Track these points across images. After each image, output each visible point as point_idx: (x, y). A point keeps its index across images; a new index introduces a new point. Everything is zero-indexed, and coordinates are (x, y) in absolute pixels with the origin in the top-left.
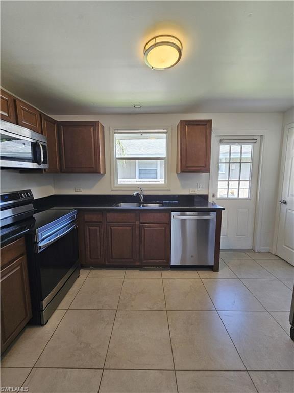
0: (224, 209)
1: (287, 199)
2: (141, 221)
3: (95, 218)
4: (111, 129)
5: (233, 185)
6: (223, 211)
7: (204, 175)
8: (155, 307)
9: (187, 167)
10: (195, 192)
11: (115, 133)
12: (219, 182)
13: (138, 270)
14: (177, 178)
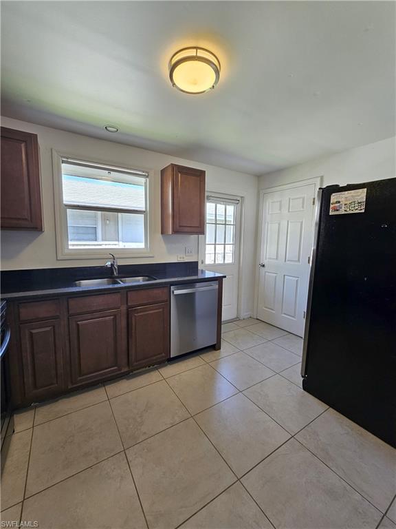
0: (225, 277)
1: (265, 262)
2: (129, 304)
3: (43, 310)
4: (55, 154)
5: (220, 249)
6: (224, 279)
7: (194, 237)
8: (177, 420)
9: (180, 226)
10: (183, 258)
11: (63, 162)
12: (207, 246)
13: (125, 380)
14: (162, 240)
